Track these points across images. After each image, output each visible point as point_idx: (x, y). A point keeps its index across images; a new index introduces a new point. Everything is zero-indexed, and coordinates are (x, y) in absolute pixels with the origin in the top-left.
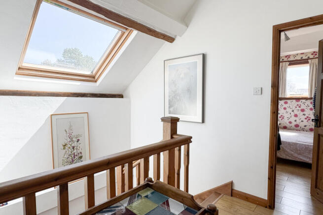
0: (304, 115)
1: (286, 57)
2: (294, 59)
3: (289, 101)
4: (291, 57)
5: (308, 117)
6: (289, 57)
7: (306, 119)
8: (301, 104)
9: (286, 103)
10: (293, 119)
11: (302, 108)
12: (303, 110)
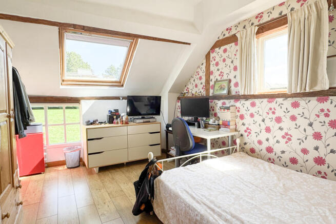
0: (281, 129)
1: (257, 17)
2: (269, 19)
3: (257, 101)
4: (264, 15)
5: (287, 134)
6: (261, 17)
7: (284, 137)
8: (276, 106)
9: (253, 105)
10: (263, 136)
11: (277, 115)
12: (279, 120)
